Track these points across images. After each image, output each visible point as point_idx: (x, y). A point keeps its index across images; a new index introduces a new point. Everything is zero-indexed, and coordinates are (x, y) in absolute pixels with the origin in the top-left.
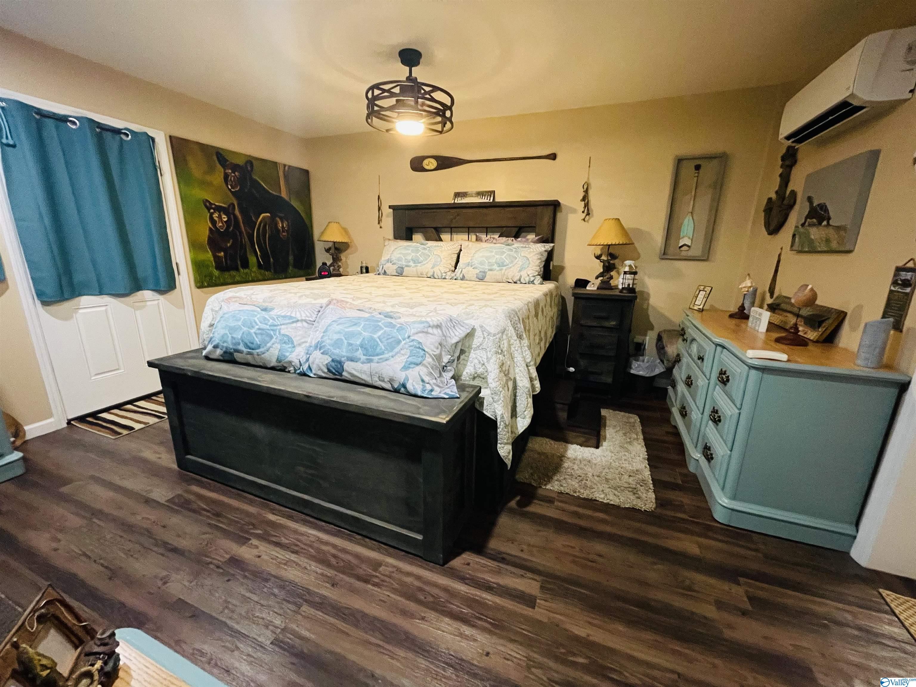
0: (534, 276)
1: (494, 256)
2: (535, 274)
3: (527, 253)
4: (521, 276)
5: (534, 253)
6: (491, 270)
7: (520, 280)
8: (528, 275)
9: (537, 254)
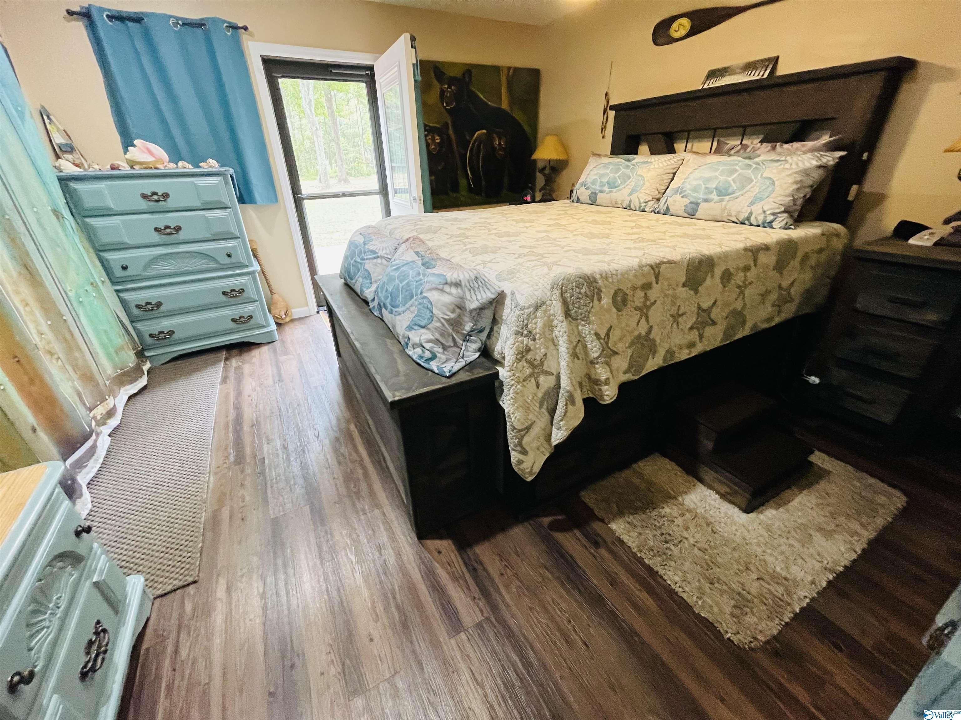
0: (773, 214)
1: (716, 177)
2: (777, 211)
3: (775, 171)
4: (751, 213)
5: (789, 172)
6: (706, 201)
7: (748, 219)
8: (764, 212)
9: (796, 173)
